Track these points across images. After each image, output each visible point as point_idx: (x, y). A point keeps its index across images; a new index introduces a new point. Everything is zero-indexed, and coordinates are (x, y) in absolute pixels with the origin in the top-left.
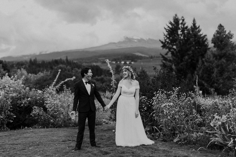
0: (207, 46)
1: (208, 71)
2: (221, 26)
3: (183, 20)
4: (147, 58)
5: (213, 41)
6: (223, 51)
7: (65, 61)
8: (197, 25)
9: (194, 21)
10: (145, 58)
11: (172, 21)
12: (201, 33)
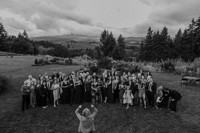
0: (115, 42)
1: (117, 51)
2: (121, 35)
3: (108, 32)
4: (80, 42)
5: (118, 40)
6: (121, 44)
7: (46, 42)
8: (112, 34)
9: (111, 32)
10: (79, 42)
11: (103, 32)
12: (113, 37)
